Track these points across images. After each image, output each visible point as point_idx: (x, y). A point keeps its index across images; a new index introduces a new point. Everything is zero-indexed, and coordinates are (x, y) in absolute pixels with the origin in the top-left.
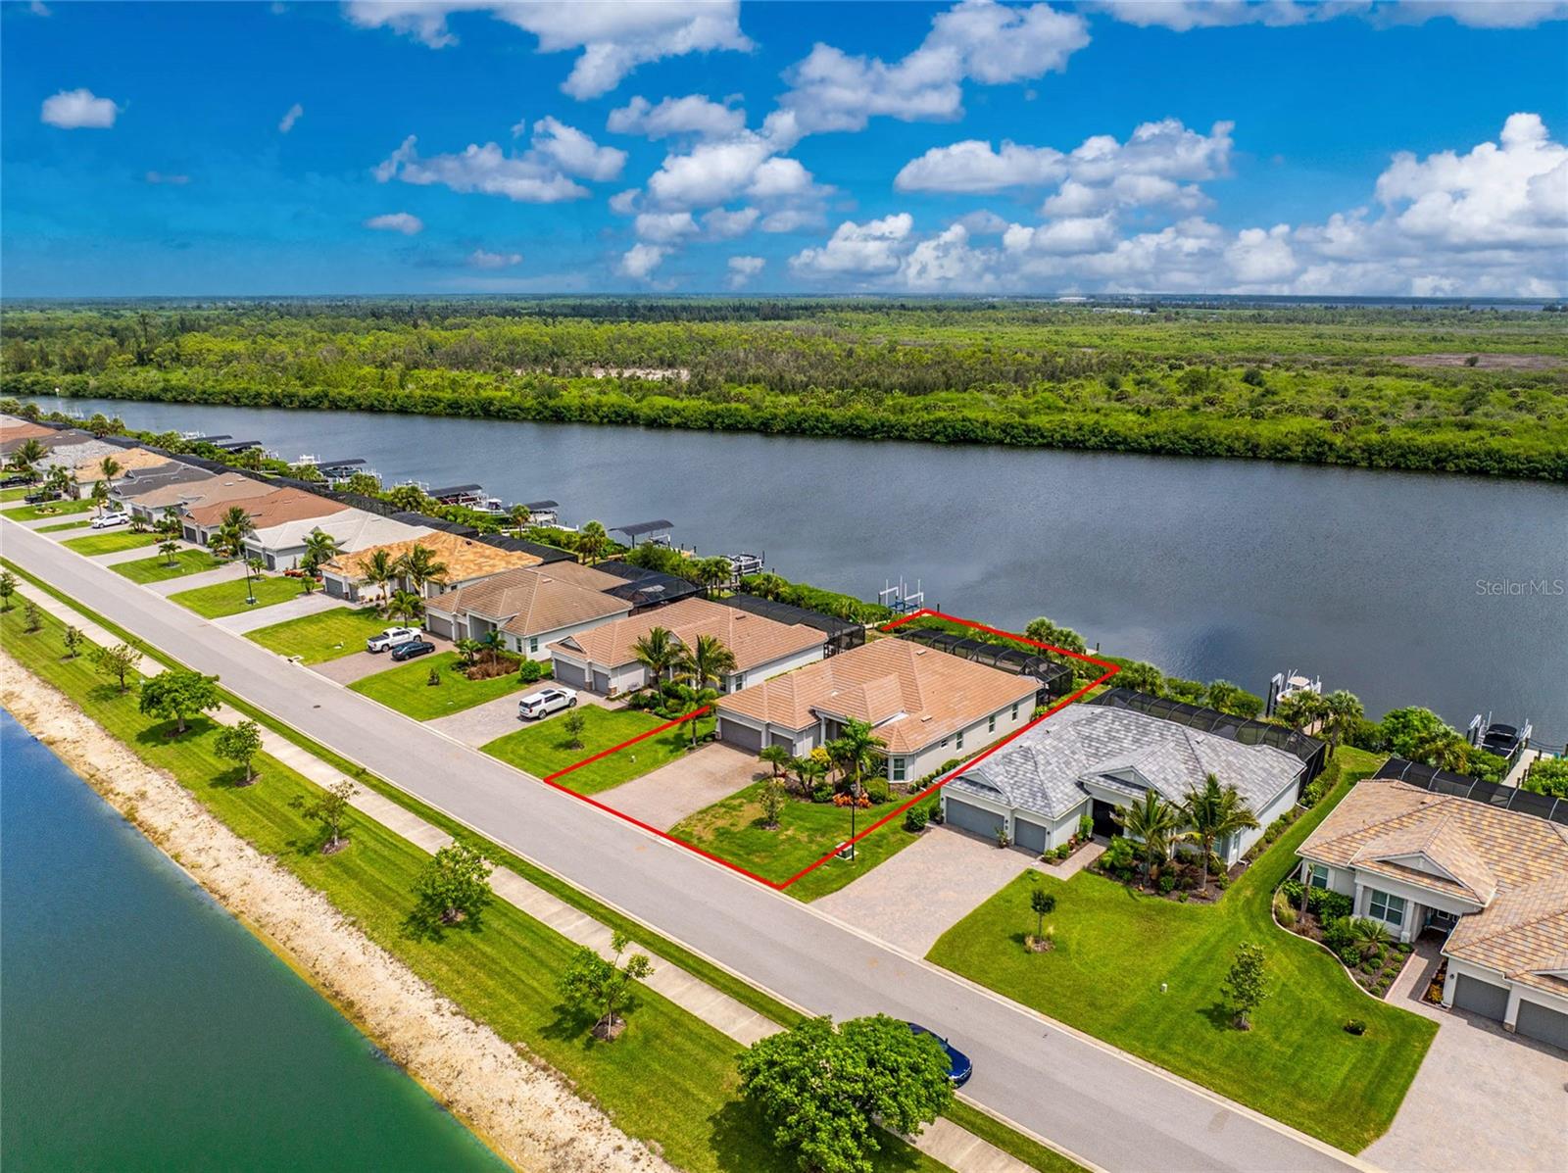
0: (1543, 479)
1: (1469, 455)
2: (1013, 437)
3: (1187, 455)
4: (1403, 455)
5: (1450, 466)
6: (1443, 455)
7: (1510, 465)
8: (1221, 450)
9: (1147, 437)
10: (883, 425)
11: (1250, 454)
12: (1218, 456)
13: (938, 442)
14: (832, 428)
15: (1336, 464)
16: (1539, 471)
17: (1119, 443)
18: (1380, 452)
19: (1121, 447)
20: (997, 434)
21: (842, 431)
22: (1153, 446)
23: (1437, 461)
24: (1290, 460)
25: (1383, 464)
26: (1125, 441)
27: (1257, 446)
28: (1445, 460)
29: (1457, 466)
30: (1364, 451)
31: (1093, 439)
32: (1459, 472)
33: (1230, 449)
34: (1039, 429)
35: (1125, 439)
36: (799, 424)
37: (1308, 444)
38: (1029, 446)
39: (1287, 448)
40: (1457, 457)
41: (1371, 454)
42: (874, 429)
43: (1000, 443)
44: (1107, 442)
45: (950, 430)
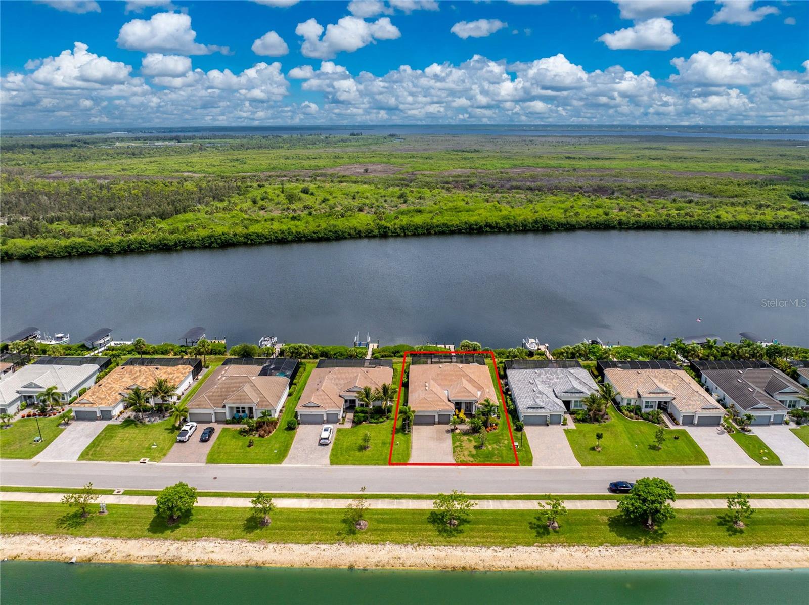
0: (463, 233)
1: (437, 226)
2: (252, 240)
3: (333, 239)
4: (415, 229)
5: (432, 232)
6: (429, 227)
7: (452, 229)
8: (346, 235)
9: (314, 233)
10: (180, 242)
11: (358, 235)
12: (346, 238)
13: (214, 247)
14: (150, 246)
15: (392, 236)
16: (461, 230)
17: (302, 237)
18: (407, 229)
19: (303, 239)
20: (242, 239)
21: (156, 247)
22: (318, 237)
23: (427, 230)
24: (374, 236)
25: (409, 234)
26: (305, 236)
27: (360, 232)
28: (430, 229)
29: (435, 231)
30: (401, 229)
31: (290, 236)
32: (436, 234)
33: (350, 234)
34: (263, 235)
35: (305, 235)
36: (129, 246)
37: (379, 229)
38: (260, 244)
39: (372, 231)
40: (434, 228)
41: (404, 230)
42: (176, 244)
43: (245, 244)
44: (297, 237)
45: (219, 240)
